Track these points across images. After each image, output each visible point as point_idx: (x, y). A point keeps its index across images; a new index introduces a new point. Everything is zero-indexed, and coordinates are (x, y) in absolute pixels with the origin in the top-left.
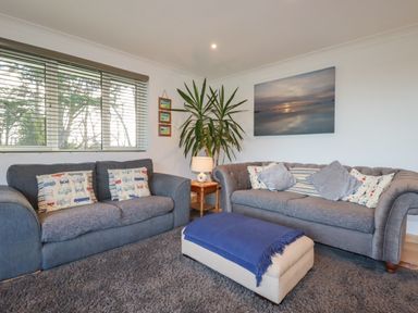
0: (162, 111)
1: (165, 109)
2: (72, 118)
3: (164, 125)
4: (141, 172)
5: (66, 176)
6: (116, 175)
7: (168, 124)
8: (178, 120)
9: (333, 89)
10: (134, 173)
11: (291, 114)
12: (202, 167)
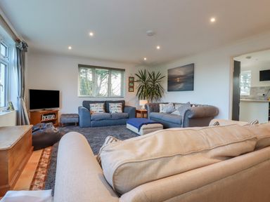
0: (130, 82)
1: (131, 81)
2: (102, 81)
3: (131, 88)
4: (120, 105)
5: (97, 104)
6: (111, 105)
7: (133, 87)
8: (137, 85)
9: (193, 73)
10: (117, 105)
11: (180, 83)
12: (142, 104)
